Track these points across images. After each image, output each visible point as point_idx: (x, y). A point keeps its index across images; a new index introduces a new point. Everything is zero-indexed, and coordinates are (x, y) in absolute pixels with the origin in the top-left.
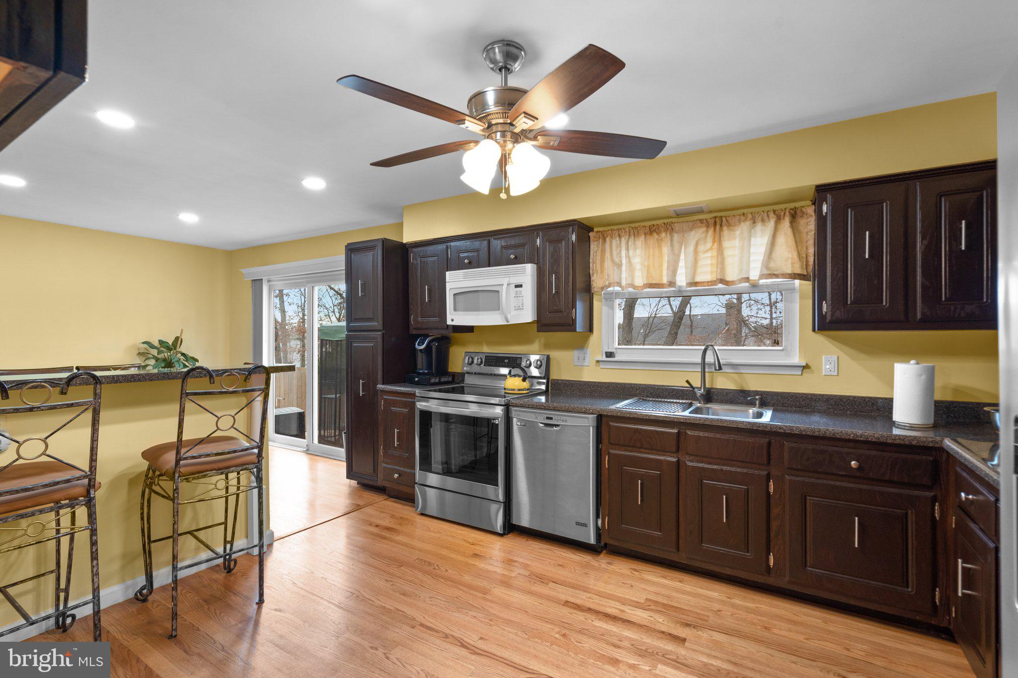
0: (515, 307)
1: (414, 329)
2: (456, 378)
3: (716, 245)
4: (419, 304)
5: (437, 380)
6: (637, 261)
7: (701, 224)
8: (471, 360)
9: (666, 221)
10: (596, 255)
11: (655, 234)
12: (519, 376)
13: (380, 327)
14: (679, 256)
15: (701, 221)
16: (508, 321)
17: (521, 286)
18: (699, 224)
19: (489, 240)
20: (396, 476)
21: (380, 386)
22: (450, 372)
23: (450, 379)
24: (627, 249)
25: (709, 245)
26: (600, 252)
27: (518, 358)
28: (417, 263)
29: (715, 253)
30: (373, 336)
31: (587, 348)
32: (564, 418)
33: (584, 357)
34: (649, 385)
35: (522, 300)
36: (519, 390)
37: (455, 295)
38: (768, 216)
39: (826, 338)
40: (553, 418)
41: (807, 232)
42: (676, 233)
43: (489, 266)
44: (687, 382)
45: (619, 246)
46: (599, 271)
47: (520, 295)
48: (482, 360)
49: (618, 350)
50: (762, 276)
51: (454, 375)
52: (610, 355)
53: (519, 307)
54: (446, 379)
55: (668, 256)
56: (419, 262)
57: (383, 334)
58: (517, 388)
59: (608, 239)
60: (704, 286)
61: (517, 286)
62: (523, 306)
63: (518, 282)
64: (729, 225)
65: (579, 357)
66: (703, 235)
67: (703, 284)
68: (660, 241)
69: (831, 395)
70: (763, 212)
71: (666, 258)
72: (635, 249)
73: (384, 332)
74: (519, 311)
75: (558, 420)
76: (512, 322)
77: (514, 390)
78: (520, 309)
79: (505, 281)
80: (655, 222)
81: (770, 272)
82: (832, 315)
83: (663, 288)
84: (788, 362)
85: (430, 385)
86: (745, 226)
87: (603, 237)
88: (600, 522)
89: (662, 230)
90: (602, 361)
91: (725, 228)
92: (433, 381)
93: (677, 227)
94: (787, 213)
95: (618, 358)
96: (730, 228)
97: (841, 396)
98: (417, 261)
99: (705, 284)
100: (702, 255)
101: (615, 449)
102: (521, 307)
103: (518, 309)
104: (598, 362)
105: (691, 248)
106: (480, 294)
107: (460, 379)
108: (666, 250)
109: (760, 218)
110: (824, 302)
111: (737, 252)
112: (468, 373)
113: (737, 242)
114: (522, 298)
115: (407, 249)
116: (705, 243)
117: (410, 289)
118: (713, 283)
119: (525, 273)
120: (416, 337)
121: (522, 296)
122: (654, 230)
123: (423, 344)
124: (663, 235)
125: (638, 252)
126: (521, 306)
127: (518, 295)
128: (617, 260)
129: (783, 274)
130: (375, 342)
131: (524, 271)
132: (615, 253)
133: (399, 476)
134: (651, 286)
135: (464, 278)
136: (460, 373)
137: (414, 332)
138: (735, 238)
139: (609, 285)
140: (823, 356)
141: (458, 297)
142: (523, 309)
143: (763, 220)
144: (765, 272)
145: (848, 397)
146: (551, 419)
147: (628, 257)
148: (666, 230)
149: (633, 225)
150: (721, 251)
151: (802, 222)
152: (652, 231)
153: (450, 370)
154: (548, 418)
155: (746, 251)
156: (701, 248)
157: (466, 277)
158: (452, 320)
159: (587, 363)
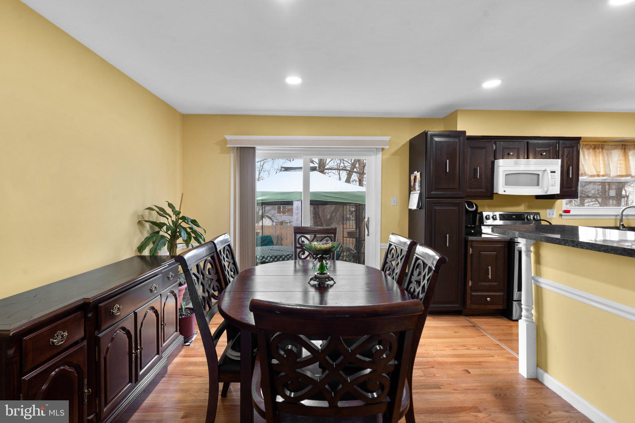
8: (488, 217)
13: (464, 195)
16: (545, 193)
17: (554, 172)
20: (488, 299)
27: (522, 214)
31: (554, 208)
33: (553, 212)
35: (555, 180)
44: (623, 224)
47: (554, 178)
48: (496, 216)
49: (571, 209)
52: (567, 211)
61: (552, 172)
62: (555, 184)
63: (553, 169)
65: (550, 212)
76: (548, 193)
78: (553, 186)
90: (563, 215)
95: (571, 213)
102: (554, 185)
103: (552, 186)
104: (560, 215)
106: (521, 175)
119: (558, 165)
121: (555, 178)
126: (554, 184)
127: (552, 177)
133: (490, 299)
142: (555, 186)
157: (516, 164)
158: (505, 191)
159: (554, 216)
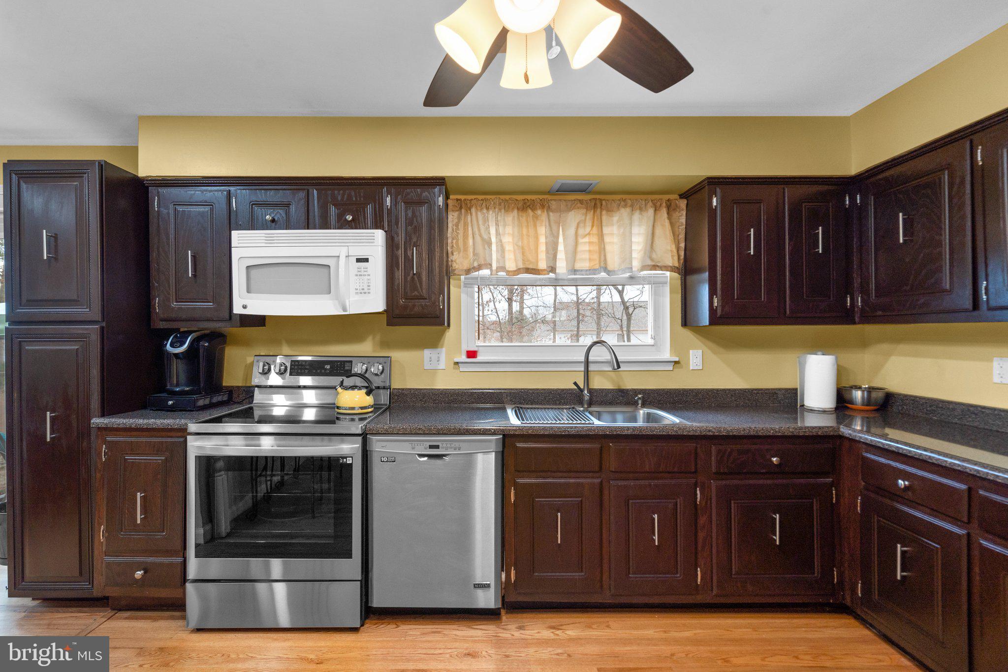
0: (356, 289)
1: (162, 320)
2: (235, 396)
3: (595, 230)
4: (172, 280)
5: (207, 401)
6: (508, 240)
7: (581, 205)
8: (266, 367)
9: (541, 197)
10: (459, 229)
11: (530, 211)
12: (360, 388)
13: (98, 317)
14: (558, 237)
15: (581, 201)
16: (345, 310)
17: (366, 260)
18: (579, 205)
19: (308, 190)
20: (139, 574)
21: (97, 421)
22: (225, 387)
23: (225, 398)
24: (497, 225)
25: (588, 229)
26: (462, 225)
27: (347, 361)
28: (168, 213)
29: (595, 239)
30: (81, 332)
31: (442, 347)
32: (457, 444)
33: (439, 357)
34: (522, 389)
35: (369, 280)
36: (362, 408)
37: (248, 267)
38: (646, 205)
39: (693, 333)
40: (441, 446)
41: (679, 226)
42: (552, 212)
43: (308, 229)
44: (575, 384)
45: (486, 220)
46: (462, 248)
47: (365, 273)
48: (286, 367)
49: (480, 348)
50: (644, 268)
51: (231, 391)
52: (472, 354)
53: (363, 289)
54: (220, 398)
55: (546, 238)
56: (171, 212)
57: (102, 328)
58: (357, 405)
59: (473, 210)
60: (582, 275)
61: (359, 260)
62: (369, 289)
63: (362, 253)
64: (609, 210)
65: (430, 358)
66: (583, 218)
67: (581, 273)
68: (536, 217)
69: (699, 389)
70: (642, 200)
71: (542, 240)
72: (505, 226)
73: (104, 324)
74: (363, 294)
75: (447, 449)
76: (352, 310)
77: (353, 408)
78: (365, 293)
79: (343, 251)
80: (529, 197)
81: (654, 264)
82: (722, 311)
83: (539, 274)
84: (659, 357)
85: (197, 411)
86: (625, 212)
87: (464, 207)
88: (504, 576)
89: (538, 208)
90: (462, 363)
91: (604, 212)
92: (201, 403)
93: (554, 205)
94: (664, 204)
95: (480, 358)
96: (609, 213)
97: (706, 389)
98: (168, 209)
99: (583, 273)
100: (581, 240)
101: (523, 477)
102: (366, 290)
103: (361, 293)
104: (457, 363)
105: (571, 231)
107: (242, 396)
108: (542, 230)
109: (638, 206)
110: (715, 297)
111: (616, 239)
112: (258, 387)
113: (615, 229)
114: (369, 277)
115: (147, 187)
116: (585, 226)
117: (153, 255)
118: (593, 271)
119: (374, 242)
120: (165, 334)
121: (369, 275)
122: (529, 206)
123: (181, 345)
124: (539, 212)
125: (509, 229)
126: (366, 288)
127: (362, 273)
128: (485, 237)
129: (665, 266)
130: (82, 343)
131: (372, 240)
132: (482, 228)
133: (145, 573)
134: (528, 271)
135: (266, 243)
136: (242, 387)
137: (162, 325)
138: (613, 225)
139: (479, 268)
140: (691, 351)
141: (253, 272)
142: (369, 293)
143: (641, 209)
144: (650, 263)
145: (712, 390)
146: (437, 447)
147: (498, 233)
148: (543, 207)
149: (502, 197)
150: (601, 236)
151: (676, 215)
152: (526, 206)
153: (224, 384)
154: (431, 447)
155: (627, 239)
156: (581, 231)
157: (270, 241)
158: (245, 307)
159: (442, 365)
